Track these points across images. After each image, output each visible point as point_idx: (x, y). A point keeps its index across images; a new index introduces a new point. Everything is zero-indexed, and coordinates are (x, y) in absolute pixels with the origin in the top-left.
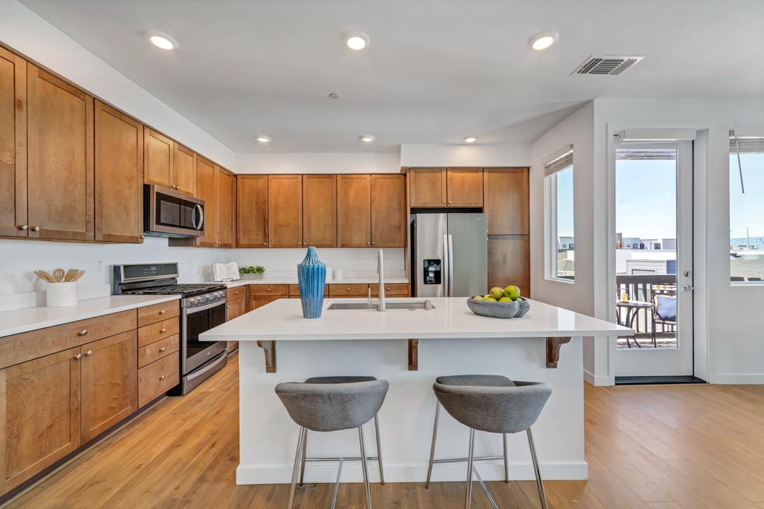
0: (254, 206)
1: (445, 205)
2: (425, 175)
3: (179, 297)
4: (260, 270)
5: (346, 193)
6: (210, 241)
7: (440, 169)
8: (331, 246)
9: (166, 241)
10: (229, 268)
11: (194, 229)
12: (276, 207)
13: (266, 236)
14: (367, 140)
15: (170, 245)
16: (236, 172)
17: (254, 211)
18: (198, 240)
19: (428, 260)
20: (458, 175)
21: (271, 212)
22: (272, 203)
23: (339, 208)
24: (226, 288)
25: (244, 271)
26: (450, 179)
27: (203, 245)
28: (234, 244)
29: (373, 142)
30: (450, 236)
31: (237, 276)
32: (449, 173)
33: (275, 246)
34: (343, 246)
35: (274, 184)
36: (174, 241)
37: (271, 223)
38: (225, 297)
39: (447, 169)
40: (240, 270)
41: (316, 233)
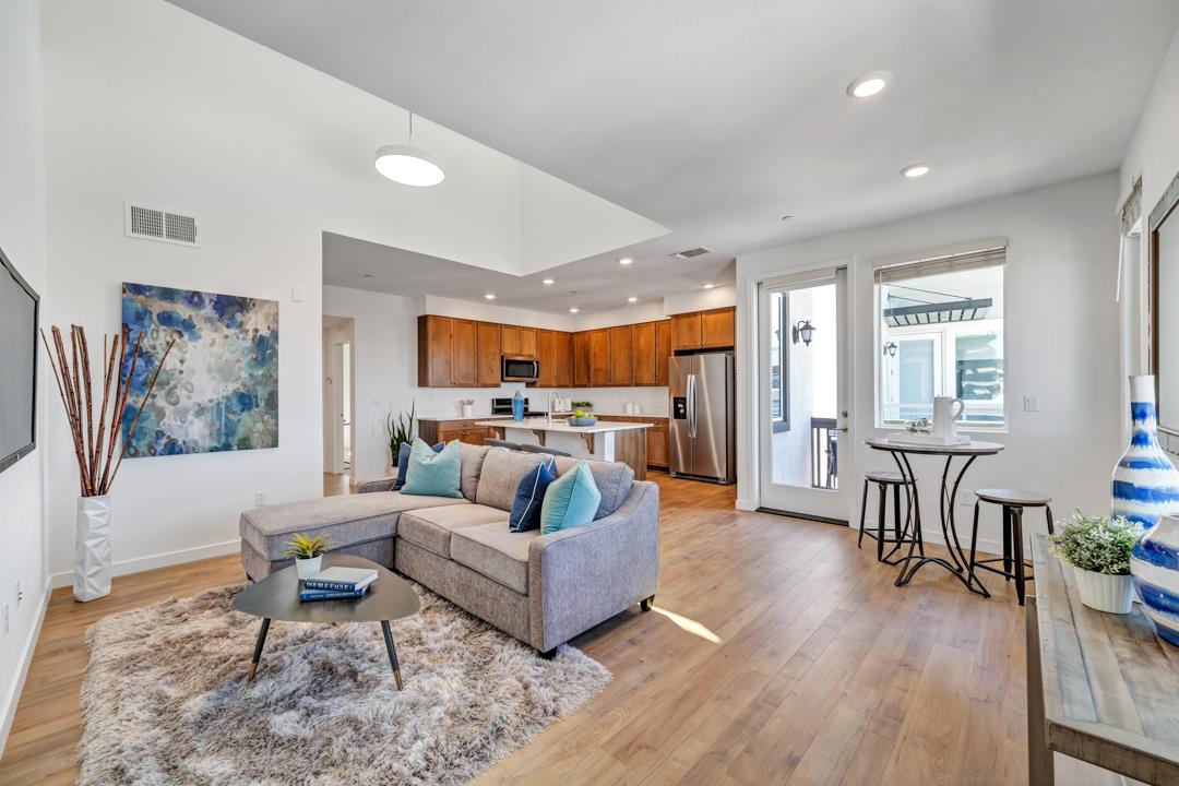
2: (684, 321)
5: (638, 340)
7: (695, 314)
8: (628, 386)
9: (524, 384)
10: (565, 402)
11: (531, 377)
12: (595, 355)
13: (589, 378)
14: (633, 299)
15: (526, 387)
16: (572, 332)
17: (583, 360)
18: (538, 384)
19: (676, 398)
20: (711, 317)
21: (592, 359)
22: (592, 352)
23: (634, 354)
26: (705, 321)
27: (541, 386)
28: (571, 385)
29: (637, 302)
31: (569, 408)
32: (704, 316)
34: (636, 385)
35: (594, 338)
36: (529, 385)
37: (592, 368)
39: (702, 313)
40: (573, 404)
41: (619, 375)
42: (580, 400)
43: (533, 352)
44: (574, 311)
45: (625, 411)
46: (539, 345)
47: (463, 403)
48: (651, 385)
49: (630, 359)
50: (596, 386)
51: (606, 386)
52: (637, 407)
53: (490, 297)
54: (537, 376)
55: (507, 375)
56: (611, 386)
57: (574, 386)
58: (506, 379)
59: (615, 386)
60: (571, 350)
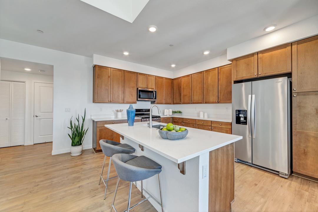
0: (178, 89)
1: (257, 76)
2: (242, 61)
3: (141, 118)
4: (180, 112)
5: (207, 79)
6: (161, 102)
7: (253, 55)
8: (201, 103)
9: (150, 102)
10: (169, 111)
11: (153, 99)
13: (180, 99)
14: (206, 53)
15: (151, 104)
16: (173, 78)
17: (178, 91)
18: (156, 102)
19: (238, 110)
21: (182, 91)
22: (182, 87)
23: (204, 86)
24: (160, 117)
25: (174, 112)
26: (261, 58)
27: (158, 103)
28: (172, 103)
29: (209, 54)
30: (254, 96)
31: (171, 114)
32: (260, 55)
33: (183, 103)
34: (206, 103)
35: (183, 80)
36: (153, 102)
37: (182, 95)
38: (160, 120)
39: (258, 53)
40: (173, 112)
41: (196, 98)
42: (176, 110)
43: (154, 87)
44: (173, 66)
45: (199, 116)
46: (156, 84)
47: (117, 111)
48: (215, 103)
49: (203, 89)
50: (184, 103)
51: (189, 103)
52: (206, 114)
53: (126, 53)
54: (155, 98)
55: (140, 98)
56: (191, 103)
57: (174, 104)
58: (139, 99)
59: (193, 103)
60: (172, 88)
